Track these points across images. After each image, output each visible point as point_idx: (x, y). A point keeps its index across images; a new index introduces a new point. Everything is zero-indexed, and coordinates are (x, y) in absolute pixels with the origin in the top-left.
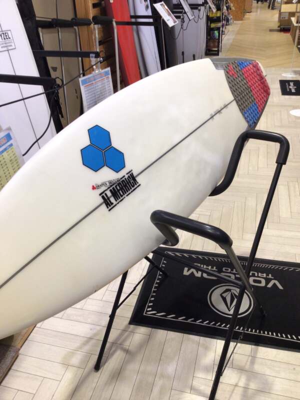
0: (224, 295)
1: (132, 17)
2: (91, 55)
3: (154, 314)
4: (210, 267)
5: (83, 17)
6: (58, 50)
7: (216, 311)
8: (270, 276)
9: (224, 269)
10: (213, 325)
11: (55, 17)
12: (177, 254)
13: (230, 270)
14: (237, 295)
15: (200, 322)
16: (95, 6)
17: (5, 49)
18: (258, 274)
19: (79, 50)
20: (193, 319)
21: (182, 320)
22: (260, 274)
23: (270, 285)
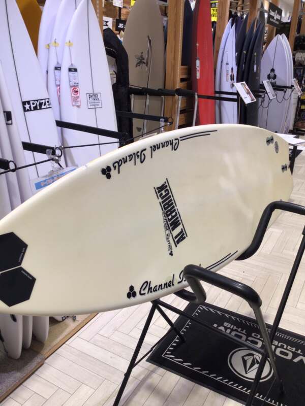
0: (246, 358)
1: (216, 92)
2: (161, 119)
3: (172, 358)
4: (239, 330)
5: (170, 89)
6: (143, 113)
7: (233, 370)
8: (299, 352)
9: (253, 335)
10: (226, 382)
11: (146, 87)
12: (211, 310)
13: (259, 336)
14: (259, 361)
15: (214, 377)
16: (182, 80)
17: (93, 107)
18: (287, 347)
19: (162, 116)
20: (208, 372)
21: (197, 370)
22: (289, 347)
23: (296, 360)
